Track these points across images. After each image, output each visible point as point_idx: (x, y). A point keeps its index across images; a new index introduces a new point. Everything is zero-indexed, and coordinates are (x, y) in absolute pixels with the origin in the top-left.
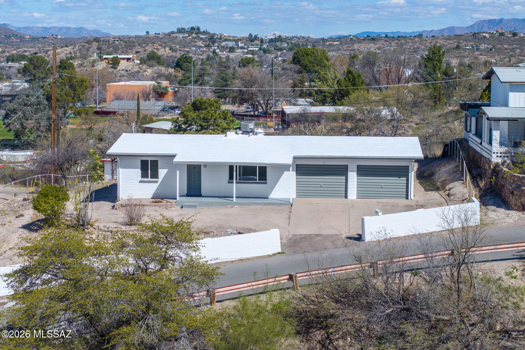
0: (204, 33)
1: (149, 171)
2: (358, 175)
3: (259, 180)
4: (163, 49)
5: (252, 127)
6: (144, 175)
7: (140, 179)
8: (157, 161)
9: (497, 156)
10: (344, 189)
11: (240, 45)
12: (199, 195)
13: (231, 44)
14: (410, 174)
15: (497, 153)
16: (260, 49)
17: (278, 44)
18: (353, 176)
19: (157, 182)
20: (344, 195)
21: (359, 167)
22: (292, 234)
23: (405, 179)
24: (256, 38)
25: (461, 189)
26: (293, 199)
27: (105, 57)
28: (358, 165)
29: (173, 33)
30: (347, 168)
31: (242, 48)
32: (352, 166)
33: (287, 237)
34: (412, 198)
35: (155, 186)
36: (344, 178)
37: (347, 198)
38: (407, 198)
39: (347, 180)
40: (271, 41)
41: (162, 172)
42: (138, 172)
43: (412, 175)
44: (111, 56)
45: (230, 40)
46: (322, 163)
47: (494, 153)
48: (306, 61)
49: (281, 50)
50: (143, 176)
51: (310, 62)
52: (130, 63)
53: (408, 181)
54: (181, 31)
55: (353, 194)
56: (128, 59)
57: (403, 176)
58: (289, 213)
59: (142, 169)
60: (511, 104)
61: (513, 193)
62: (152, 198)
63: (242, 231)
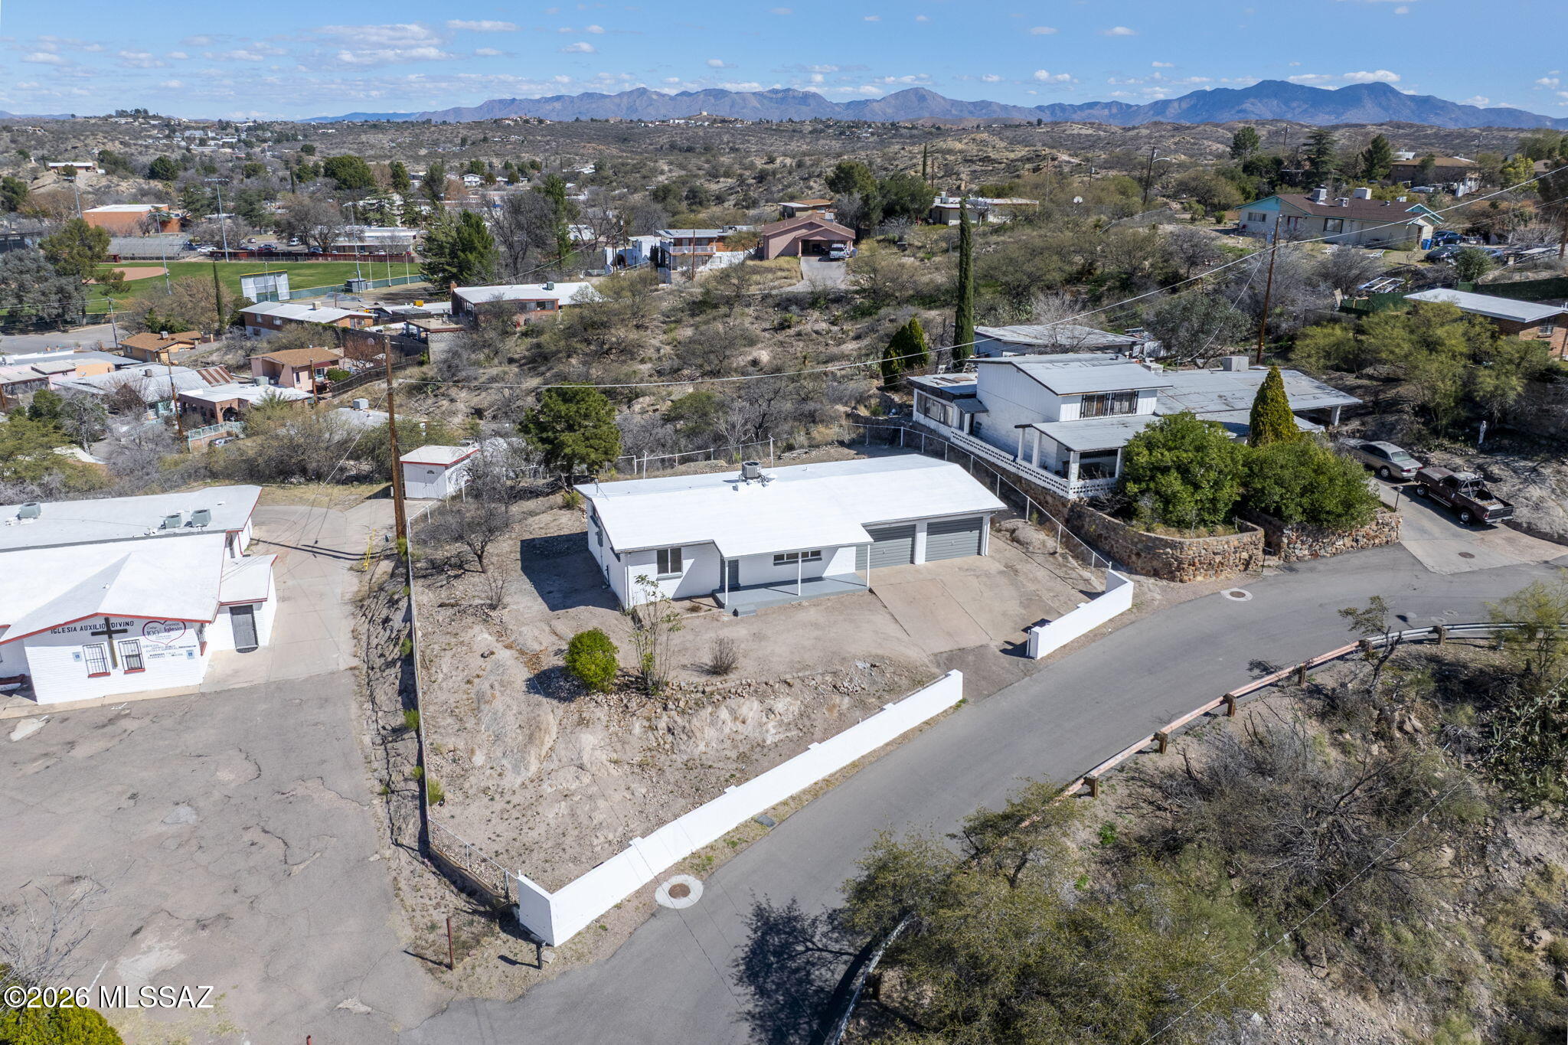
0: (154, 117)
1: (669, 563)
2: (929, 534)
3: (813, 559)
4: (110, 144)
6: (663, 569)
7: (657, 575)
8: (680, 551)
9: (1073, 492)
10: (910, 553)
11: (210, 134)
13: (198, 134)
14: (984, 527)
15: (1074, 489)
16: (239, 140)
17: (260, 133)
19: (679, 576)
20: (910, 560)
21: (930, 526)
22: (930, 652)
23: (978, 532)
24: (228, 123)
25: (1036, 536)
27: (51, 164)
28: (927, 524)
29: (110, 116)
30: (915, 529)
31: (213, 139)
32: (922, 526)
33: (931, 662)
34: (986, 550)
35: (678, 582)
36: (910, 541)
37: (914, 563)
38: (979, 553)
39: (913, 542)
40: (249, 129)
41: (687, 564)
42: (655, 566)
43: (987, 528)
44: (63, 164)
45: (196, 129)
47: (1070, 488)
48: (343, 173)
49: (265, 141)
50: (661, 571)
51: (350, 176)
52: (90, 173)
53: (981, 533)
54: (122, 114)
55: (921, 558)
56: (87, 168)
57: (976, 530)
58: (886, 610)
59: (659, 563)
60: (1063, 418)
61: (1138, 555)
62: (674, 600)
63: (876, 663)
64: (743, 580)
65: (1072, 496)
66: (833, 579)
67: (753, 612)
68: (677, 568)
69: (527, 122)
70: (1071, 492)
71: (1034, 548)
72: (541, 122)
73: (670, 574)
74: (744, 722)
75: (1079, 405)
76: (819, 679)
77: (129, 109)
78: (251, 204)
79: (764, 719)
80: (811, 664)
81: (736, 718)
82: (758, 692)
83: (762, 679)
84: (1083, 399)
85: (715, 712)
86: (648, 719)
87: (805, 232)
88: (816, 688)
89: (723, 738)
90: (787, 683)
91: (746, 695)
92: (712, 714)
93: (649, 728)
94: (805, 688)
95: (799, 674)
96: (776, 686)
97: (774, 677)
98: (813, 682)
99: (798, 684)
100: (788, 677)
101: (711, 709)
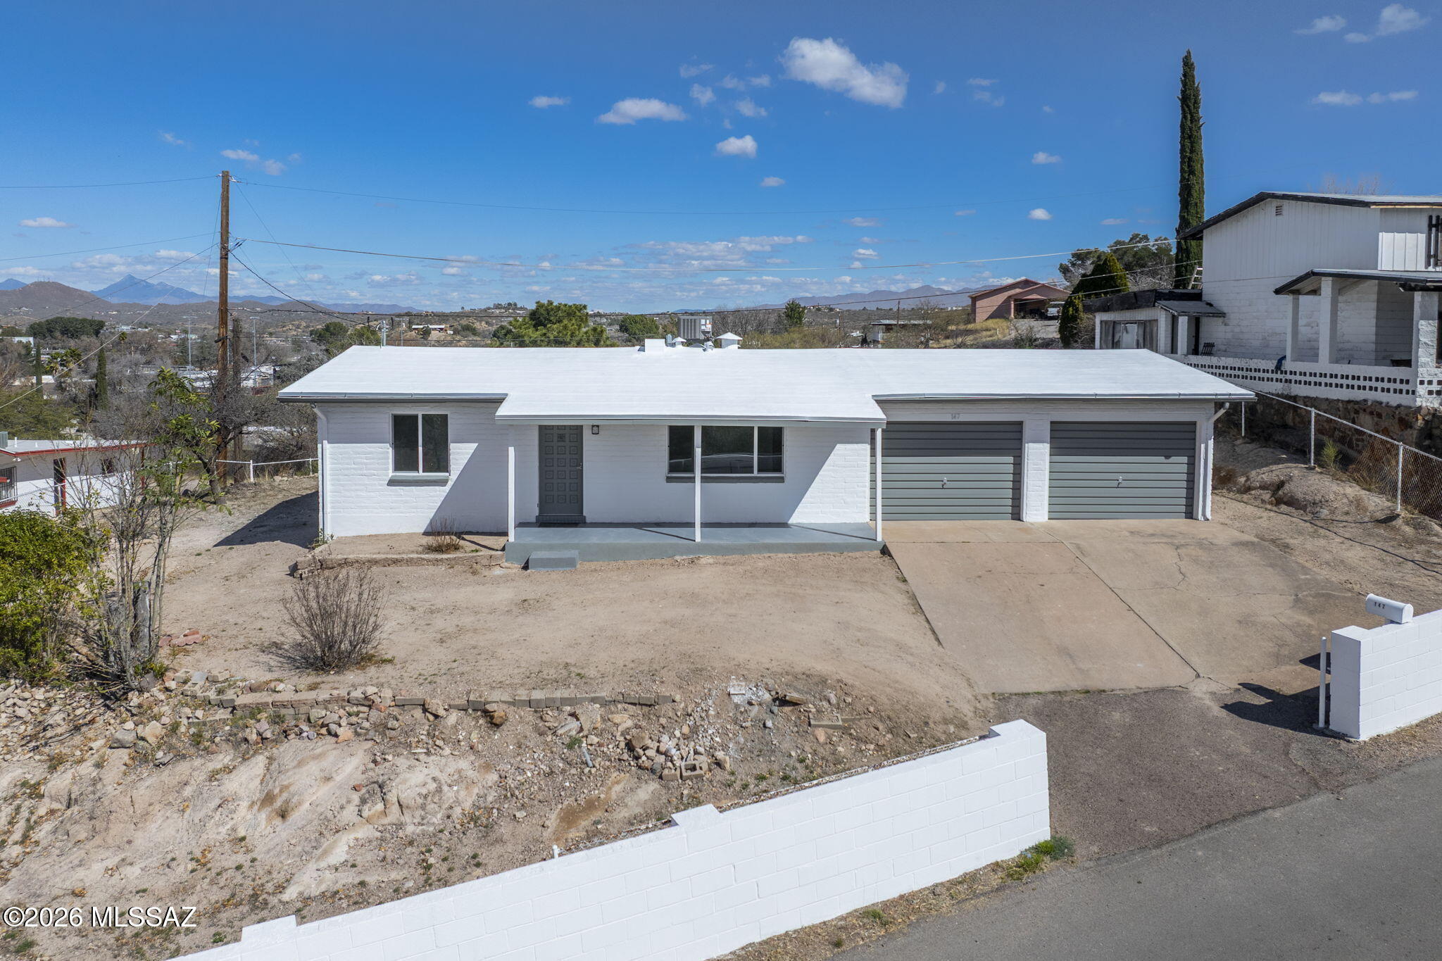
1: (420, 449)
2: (1057, 450)
6: (404, 460)
7: (391, 473)
8: (446, 416)
9: (1430, 393)
10: (1009, 493)
12: (577, 521)
14: (1204, 446)
15: (1430, 382)
18: (1038, 455)
19: (443, 482)
20: (1009, 509)
21: (1056, 427)
23: (1185, 459)
25: (1338, 489)
28: (1052, 423)
30: (1021, 432)
32: (1037, 424)
34: (1209, 515)
35: (440, 493)
36: (1011, 459)
37: (1019, 519)
38: (1190, 515)
39: (1019, 465)
41: (460, 453)
42: (386, 452)
43: (1207, 450)
46: (948, 418)
47: (1422, 383)
50: (398, 467)
53: (1192, 465)
54: (498, 306)
55: (1037, 508)
57: (1179, 452)
58: (901, 586)
59: (396, 446)
60: (1385, 263)
62: (426, 534)
63: (793, 695)
64: (589, 512)
65: (1425, 401)
66: (808, 528)
67: (570, 563)
68: (438, 461)
69: (819, 310)
70: (1422, 390)
71: (1332, 512)
73: (421, 474)
74: (283, 815)
75: (1422, 237)
76: (592, 715)
77: (505, 304)
79: (350, 814)
80: (592, 672)
81: (268, 799)
82: (383, 728)
83: (419, 693)
84: (1430, 226)
85: (228, 770)
86: (55, 763)
87: (1018, 290)
88: (573, 744)
89: (181, 854)
90: (487, 713)
91: (345, 732)
92: (213, 776)
93: (34, 791)
94: (534, 739)
95: (537, 695)
96: (453, 718)
97: (458, 692)
98: (573, 725)
99: (520, 723)
100: (497, 700)
101: (224, 758)
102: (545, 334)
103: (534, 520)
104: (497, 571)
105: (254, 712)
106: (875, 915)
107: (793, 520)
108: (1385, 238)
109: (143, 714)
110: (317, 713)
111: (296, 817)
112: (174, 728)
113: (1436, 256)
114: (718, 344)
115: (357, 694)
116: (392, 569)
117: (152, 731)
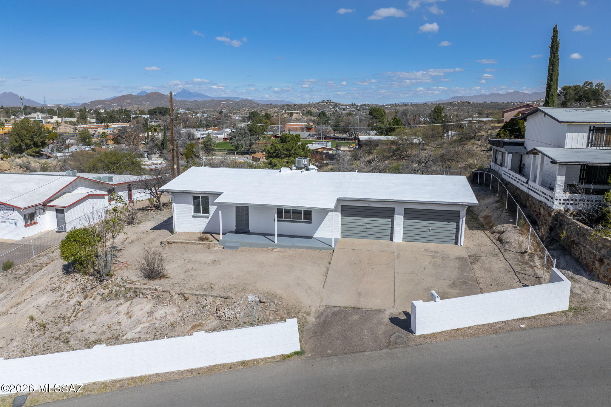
0: (333, 102)
1: (201, 207)
2: (405, 218)
3: (304, 219)
5: (306, 163)
6: (197, 210)
7: (193, 213)
8: (208, 197)
9: (560, 203)
10: (390, 231)
11: (348, 107)
12: (246, 231)
13: (344, 107)
14: (461, 220)
15: (560, 200)
16: (356, 109)
17: (364, 107)
18: (399, 220)
19: (208, 217)
20: (389, 237)
21: (406, 210)
22: (324, 303)
23: (455, 224)
24: (355, 104)
25: (517, 237)
26: (336, 240)
27: (287, 112)
28: (405, 208)
29: (320, 102)
30: (394, 211)
31: (348, 109)
32: (400, 209)
33: (317, 311)
34: (462, 244)
35: (207, 220)
36: (390, 220)
37: (392, 241)
38: (456, 243)
39: (393, 222)
40: (361, 106)
41: (212, 209)
42: (192, 207)
43: (463, 220)
44: (290, 112)
45: (344, 106)
46: (367, 205)
47: (556, 199)
48: (375, 114)
49: (365, 109)
50: (195, 212)
52: (298, 115)
53: (458, 226)
54: (323, 102)
55: (398, 237)
56: (297, 113)
57: (453, 221)
58: (328, 265)
59: (194, 205)
60: (568, 145)
61: (601, 261)
62: (203, 233)
63: (264, 300)
65: (557, 207)
66: (317, 239)
67: (236, 248)
68: (206, 211)
69: (463, 103)
70: (556, 202)
71: (510, 247)
72: (469, 103)
73: (201, 214)
74: (130, 317)
75: (586, 135)
76: (210, 299)
77: (326, 100)
78: (338, 123)
79: (144, 320)
80: (216, 287)
81: (128, 313)
82: (158, 297)
83: (169, 289)
84: (590, 130)
85: (121, 304)
86: (86, 297)
87: (524, 109)
88: (204, 307)
89: (106, 324)
90: (184, 297)
91: (149, 297)
92: (118, 306)
93: (80, 303)
94: (194, 304)
95: (198, 293)
96: (175, 297)
97: (178, 289)
98: (205, 302)
99: (192, 300)
100: (187, 293)
101: (121, 301)
102: (282, 147)
103: (234, 230)
104: (216, 248)
105: (130, 289)
106: (243, 363)
107: (315, 236)
108: (569, 135)
109: (106, 287)
110: (145, 291)
111: (133, 318)
112: (112, 291)
113: (591, 143)
114: (308, 169)
115: (154, 288)
116: (187, 245)
117: (107, 292)
